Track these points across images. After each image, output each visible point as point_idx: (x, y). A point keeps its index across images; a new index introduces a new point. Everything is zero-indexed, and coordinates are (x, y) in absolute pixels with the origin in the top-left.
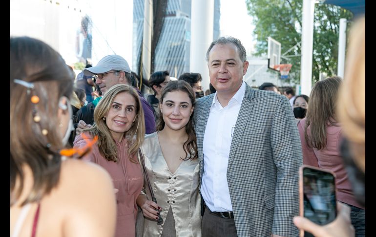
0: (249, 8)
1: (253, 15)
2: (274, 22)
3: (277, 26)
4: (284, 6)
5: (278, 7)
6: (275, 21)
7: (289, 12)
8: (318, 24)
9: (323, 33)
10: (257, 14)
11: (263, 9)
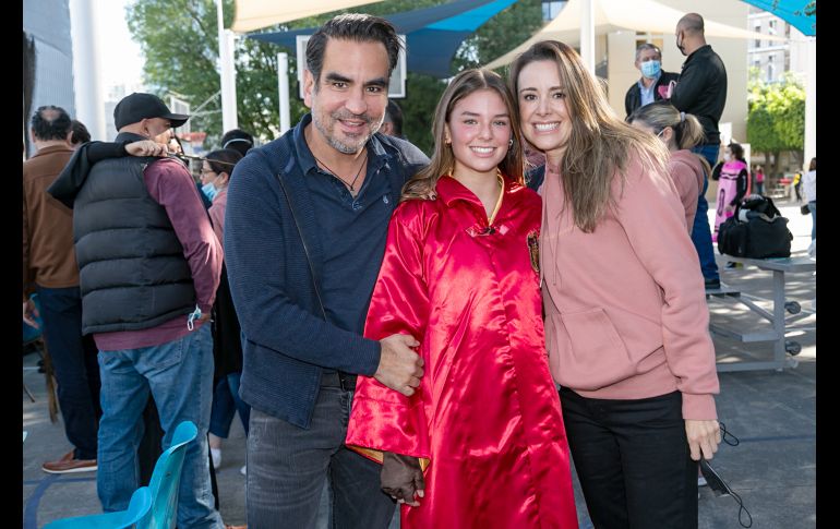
0: (132, 29)
1: (142, 40)
2: (177, 55)
3: (183, 61)
4: (190, 28)
5: (182, 31)
6: (180, 53)
7: (201, 39)
8: (245, 58)
9: (256, 71)
10: (148, 39)
11: (156, 33)
